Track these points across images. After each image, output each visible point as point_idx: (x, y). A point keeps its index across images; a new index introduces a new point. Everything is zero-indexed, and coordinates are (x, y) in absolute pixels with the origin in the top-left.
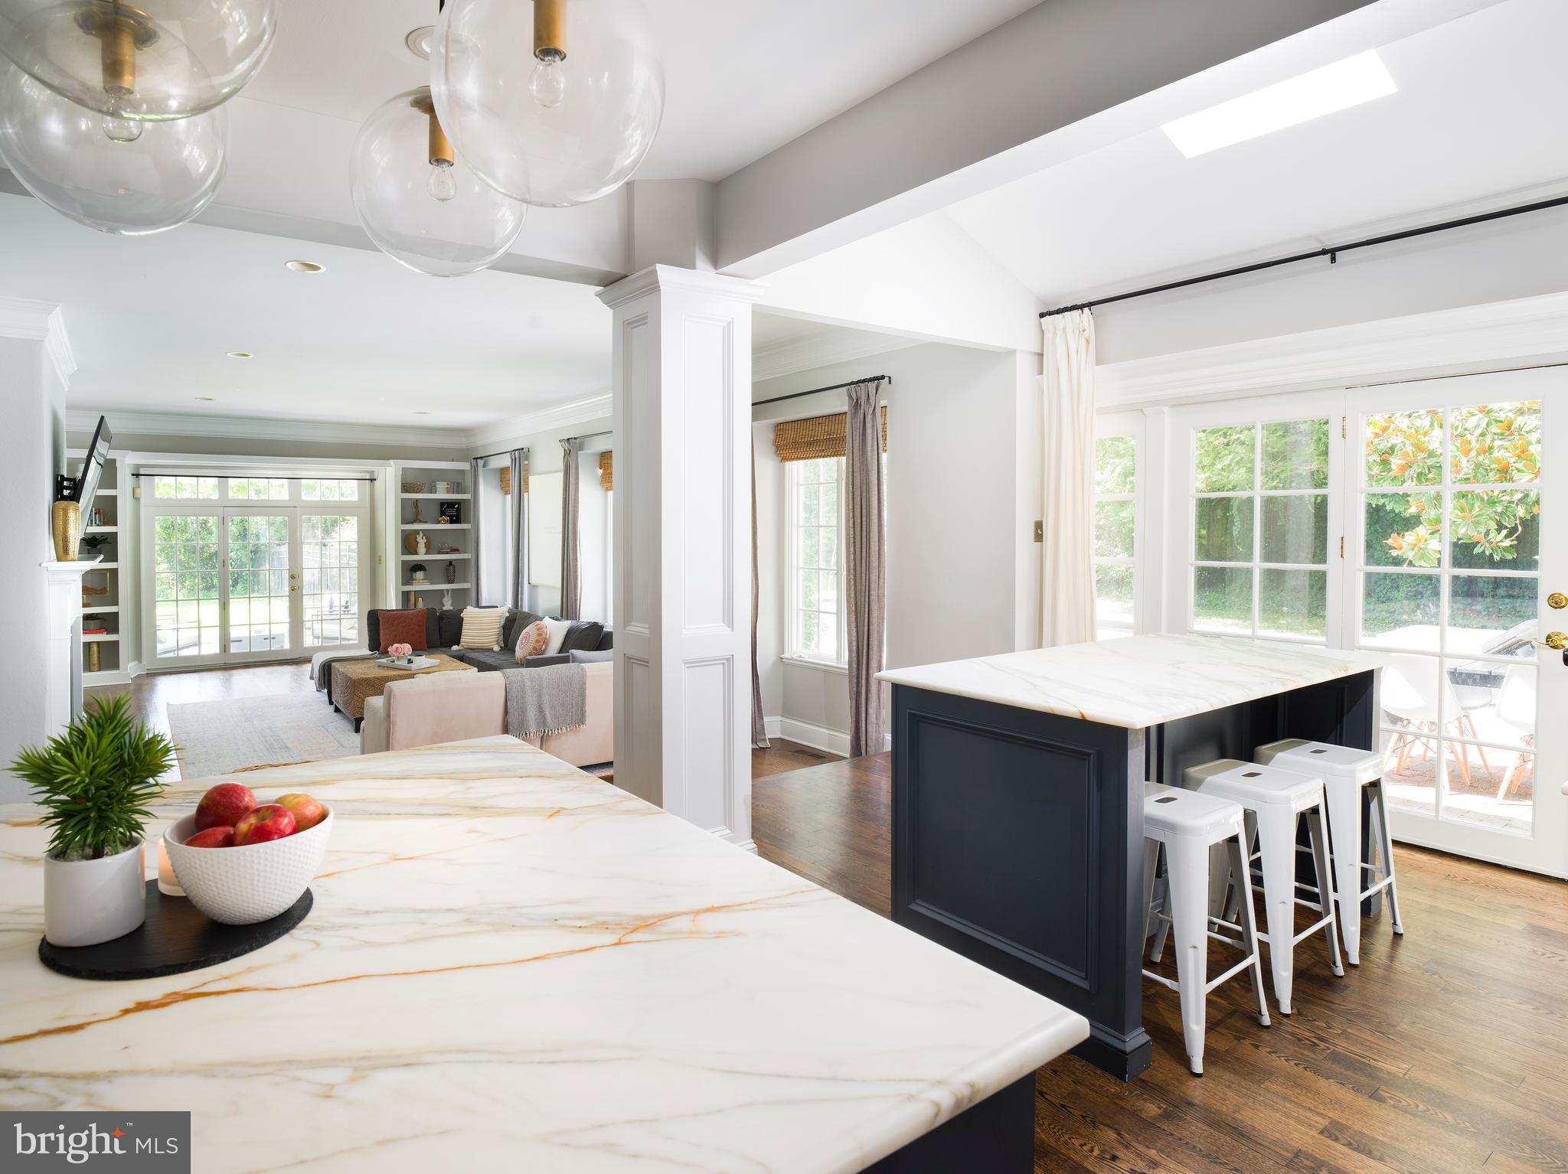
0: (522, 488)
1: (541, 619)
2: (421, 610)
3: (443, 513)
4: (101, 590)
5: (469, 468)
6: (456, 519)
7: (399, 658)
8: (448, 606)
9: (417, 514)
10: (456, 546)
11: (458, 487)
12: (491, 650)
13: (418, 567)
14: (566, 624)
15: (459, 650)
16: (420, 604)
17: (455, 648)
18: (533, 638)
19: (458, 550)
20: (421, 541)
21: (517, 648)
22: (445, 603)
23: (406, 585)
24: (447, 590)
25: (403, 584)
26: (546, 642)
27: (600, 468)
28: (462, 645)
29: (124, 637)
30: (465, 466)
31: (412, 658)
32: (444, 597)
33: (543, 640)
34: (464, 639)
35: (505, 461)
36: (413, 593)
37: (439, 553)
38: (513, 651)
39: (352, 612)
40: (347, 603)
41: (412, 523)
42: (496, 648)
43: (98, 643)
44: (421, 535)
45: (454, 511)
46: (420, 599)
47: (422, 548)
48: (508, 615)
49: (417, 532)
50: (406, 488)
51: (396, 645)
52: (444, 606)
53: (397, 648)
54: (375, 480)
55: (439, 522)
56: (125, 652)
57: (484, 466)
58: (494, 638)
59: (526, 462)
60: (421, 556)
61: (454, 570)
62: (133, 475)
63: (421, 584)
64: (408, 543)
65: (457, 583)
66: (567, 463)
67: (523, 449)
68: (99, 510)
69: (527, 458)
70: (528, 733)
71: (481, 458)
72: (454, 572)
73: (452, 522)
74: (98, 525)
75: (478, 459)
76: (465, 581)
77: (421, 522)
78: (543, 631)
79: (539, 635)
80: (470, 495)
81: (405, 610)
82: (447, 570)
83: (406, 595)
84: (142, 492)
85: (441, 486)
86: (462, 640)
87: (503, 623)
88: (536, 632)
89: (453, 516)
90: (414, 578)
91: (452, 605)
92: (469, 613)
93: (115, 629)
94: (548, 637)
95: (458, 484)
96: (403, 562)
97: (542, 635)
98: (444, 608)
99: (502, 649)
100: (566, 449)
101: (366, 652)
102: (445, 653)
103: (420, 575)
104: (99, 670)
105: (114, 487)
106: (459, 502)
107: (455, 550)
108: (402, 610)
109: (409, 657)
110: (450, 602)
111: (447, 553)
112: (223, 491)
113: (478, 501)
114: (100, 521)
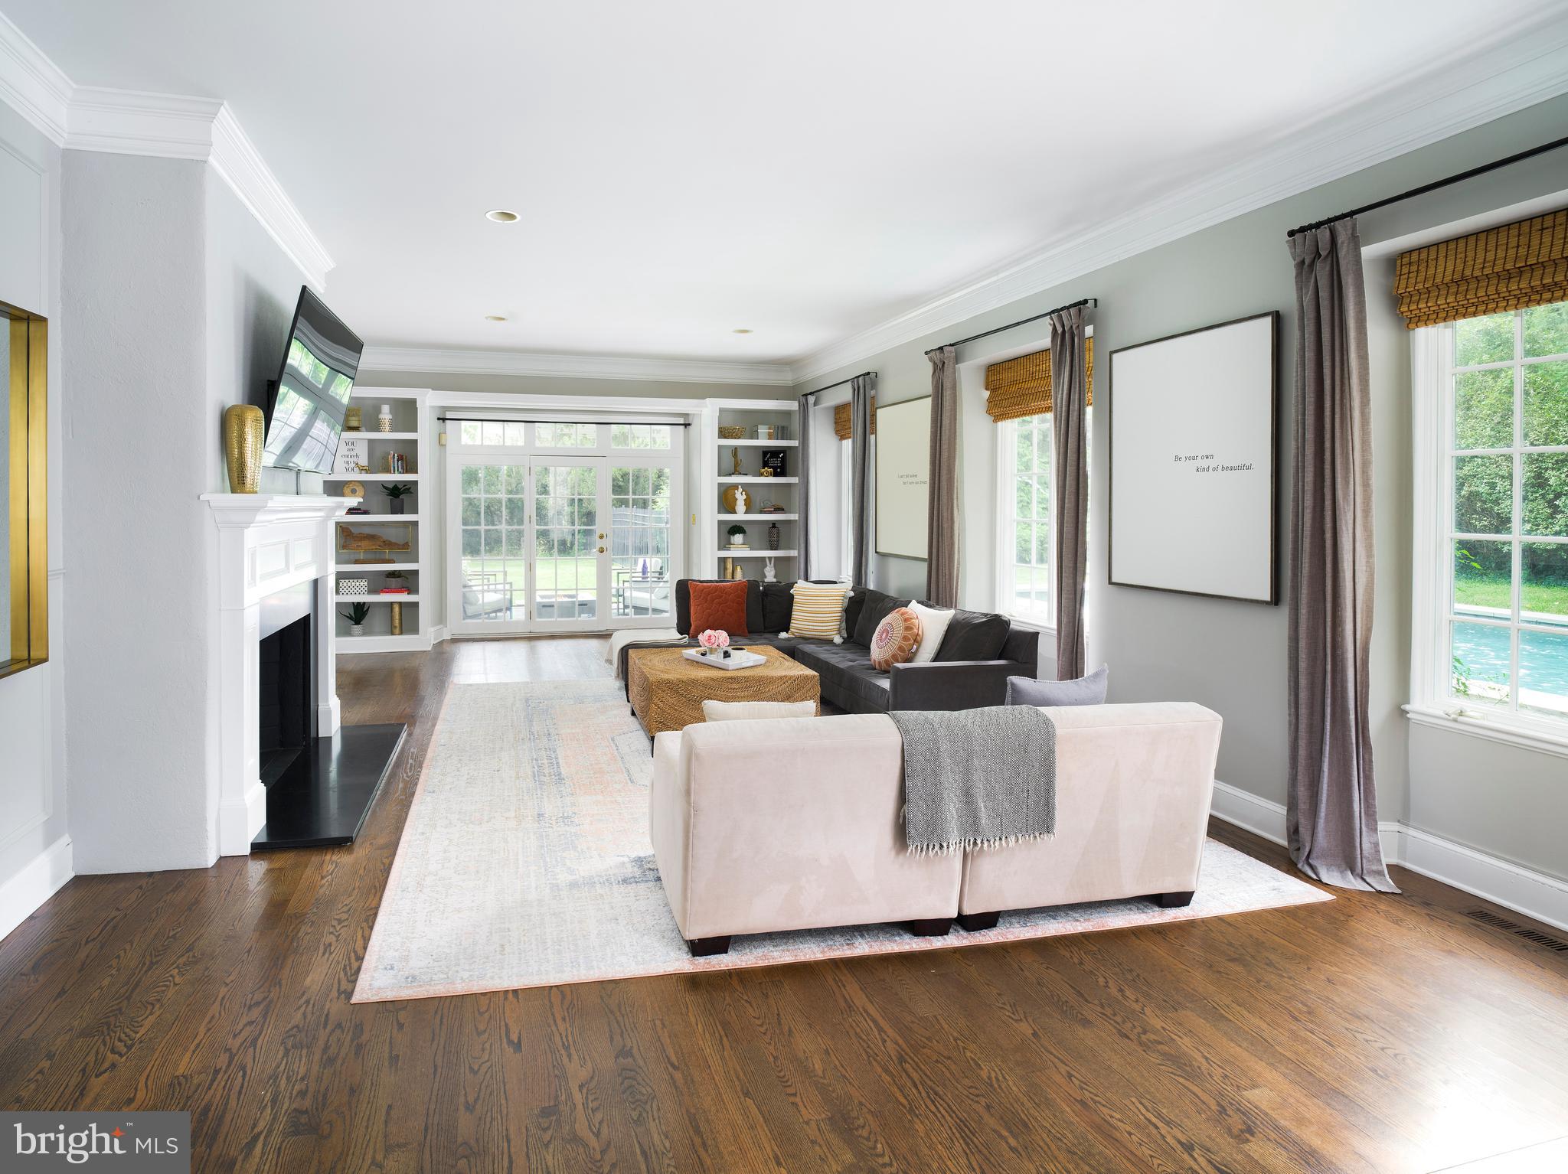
0: (869, 425)
1: (906, 604)
2: (740, 583)
3: (765, 464)
4: (404, 545)
5: (797, 408)
6: (780, 471)
7: (712, 651)
8: (770, 576)
9: (736, 465)
10: (781, 504)
11: (783, 432)
12: (830, 642)
13: (736, 529)
14: (947, 615)
15: (788, 639)
16: (739, 576)
17: (783, 635)
18: (899, 633)
19: (783, 510)
20: (740, 497)
21: (873, 646)
22: (767, 574)
23: (723, 550)
24: (770, 558)
25: (719, 549)
26: (918, 640)
27: (987, 389)
28: (793, 633)
29: (424, 597)
30: (793, 406)
31: (729, 649)
32: (766, 566)
33: (913, 639)
34: (794, 624)
35: (845, 394)
36: (731, 560)
37: (761, 512)
38: (867, 648)
39: (664, 580)
40: (661, 568)
41: (730, 475)
42: (838, 640)
43: (400, 604)
44: (740, 490)
45: (777, 461)
46: (739, 567)
47: (741, 506)
48: (852, 594)
49: (735, 486)
50: (723, 433)
51: (708, 632)
52: (766, 577)
53: (710, 636)
54: (689, 425)
55: (761, 475)
56: (425, 615)
57: (815, 404)
58: (834, 625)
59: (873, 393)
60: (740, 516)
61: (778, 533)
62: (439, 419)
63: (739, 549)
64: (726, 502)
65: (780, 549)
66: (937, 383)
67: (868, 373)
68: (402, 456)
69: (874, 386)
70: (945, 845)
71: (811, 394)
72: (778, 536)
73: (776, 475)
74: (400, 473)
75: (806, 395)
76: (789, 548)
77: (740, 474)
78: (912, 624)
79: (908, 628)
80: (797, 442)
81: (722, 582)
82: (770, 534)
83: (722, 561)
84: (449, 439)
85: (763, 430)
86: (791, 625)
87: (846, 604)
88: (902, 625)
89: (777, 467)
90: (732, 542)
91: (775, 577)
92: (800, 588)
93: (413, 589)
94: (920, 633)
95: (783, 428)
96: (720, 523)
97: (911, 629)
98: (766, 580)
99: (846, 641)
100: (938, 362)
101: (674, 635)
102: (770, 643)
103: (738, 538)
104: (401, 633)
105: (415, 430)
106: (784, 450)
107: (778, 510)
108: (717, 582)
109: (725, 649)
110: (773, 573)
111: (770, 512)
112: (530, 438)
113: (808, 446)
114: (402, 468)
